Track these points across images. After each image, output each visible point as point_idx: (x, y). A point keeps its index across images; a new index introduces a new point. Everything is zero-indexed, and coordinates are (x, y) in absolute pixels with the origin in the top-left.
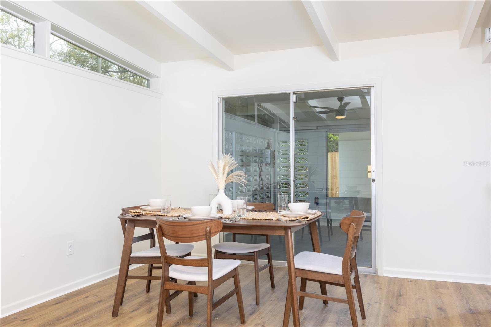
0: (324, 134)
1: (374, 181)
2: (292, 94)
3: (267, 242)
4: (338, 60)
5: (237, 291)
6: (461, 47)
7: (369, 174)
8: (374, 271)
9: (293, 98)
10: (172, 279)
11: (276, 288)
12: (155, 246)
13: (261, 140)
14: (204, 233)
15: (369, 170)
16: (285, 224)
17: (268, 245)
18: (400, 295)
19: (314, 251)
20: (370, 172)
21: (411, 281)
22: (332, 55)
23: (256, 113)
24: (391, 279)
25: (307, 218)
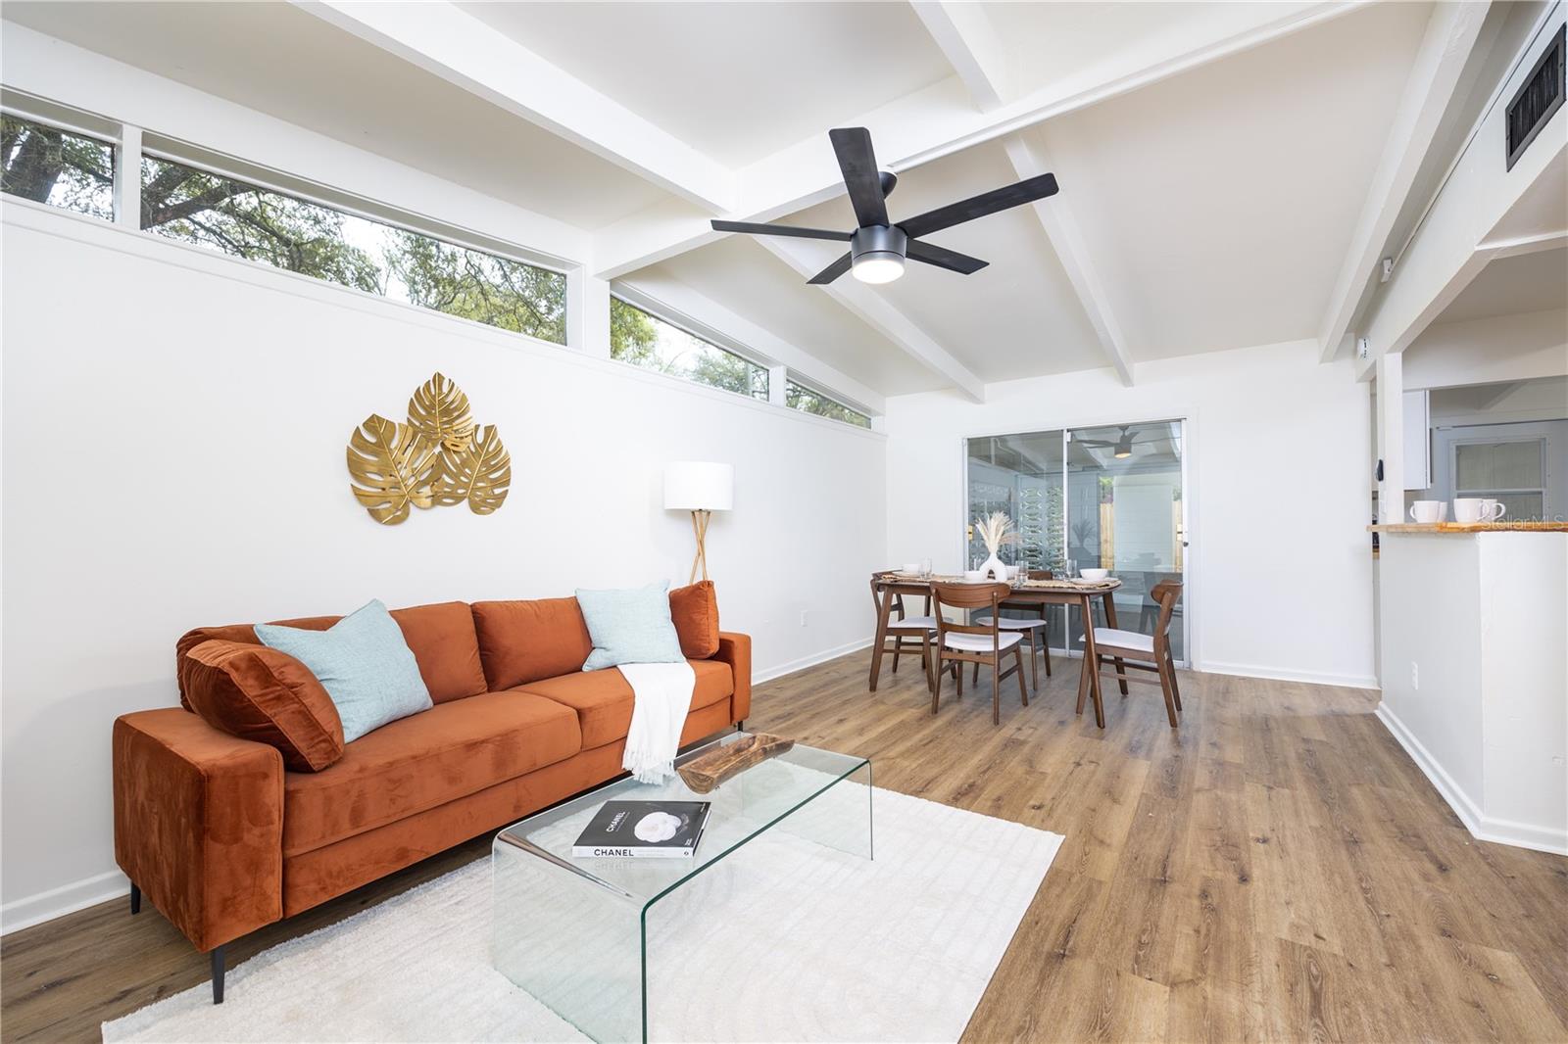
0: (1095, 477)
1: (1186, 544)
2: (1065, 432)
3: (1042, 618)
4: (1133, 385)
5: (1019, 667)
6: (1322, 362)
7: (1179, 535)
8: (1187, 665)
9: (1067, 437)
10: (948, 648)
11: (1052, 677)
12: (903, 618)
13: (999, 488)
14: (990, 598)
15: (1179, 530)
16: (1081, 591)
17: (1043, 622)
18: (1227, 692)
19: (1110, 627)
20: (1181, 532)
21: (1244, 678)
22: (1125, 378)
23: (993, 453)
24: (1212, 675)
25: (1107, 585)
